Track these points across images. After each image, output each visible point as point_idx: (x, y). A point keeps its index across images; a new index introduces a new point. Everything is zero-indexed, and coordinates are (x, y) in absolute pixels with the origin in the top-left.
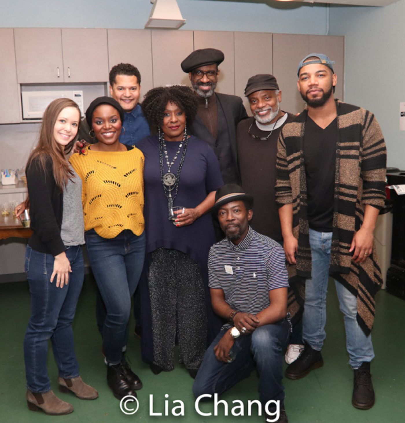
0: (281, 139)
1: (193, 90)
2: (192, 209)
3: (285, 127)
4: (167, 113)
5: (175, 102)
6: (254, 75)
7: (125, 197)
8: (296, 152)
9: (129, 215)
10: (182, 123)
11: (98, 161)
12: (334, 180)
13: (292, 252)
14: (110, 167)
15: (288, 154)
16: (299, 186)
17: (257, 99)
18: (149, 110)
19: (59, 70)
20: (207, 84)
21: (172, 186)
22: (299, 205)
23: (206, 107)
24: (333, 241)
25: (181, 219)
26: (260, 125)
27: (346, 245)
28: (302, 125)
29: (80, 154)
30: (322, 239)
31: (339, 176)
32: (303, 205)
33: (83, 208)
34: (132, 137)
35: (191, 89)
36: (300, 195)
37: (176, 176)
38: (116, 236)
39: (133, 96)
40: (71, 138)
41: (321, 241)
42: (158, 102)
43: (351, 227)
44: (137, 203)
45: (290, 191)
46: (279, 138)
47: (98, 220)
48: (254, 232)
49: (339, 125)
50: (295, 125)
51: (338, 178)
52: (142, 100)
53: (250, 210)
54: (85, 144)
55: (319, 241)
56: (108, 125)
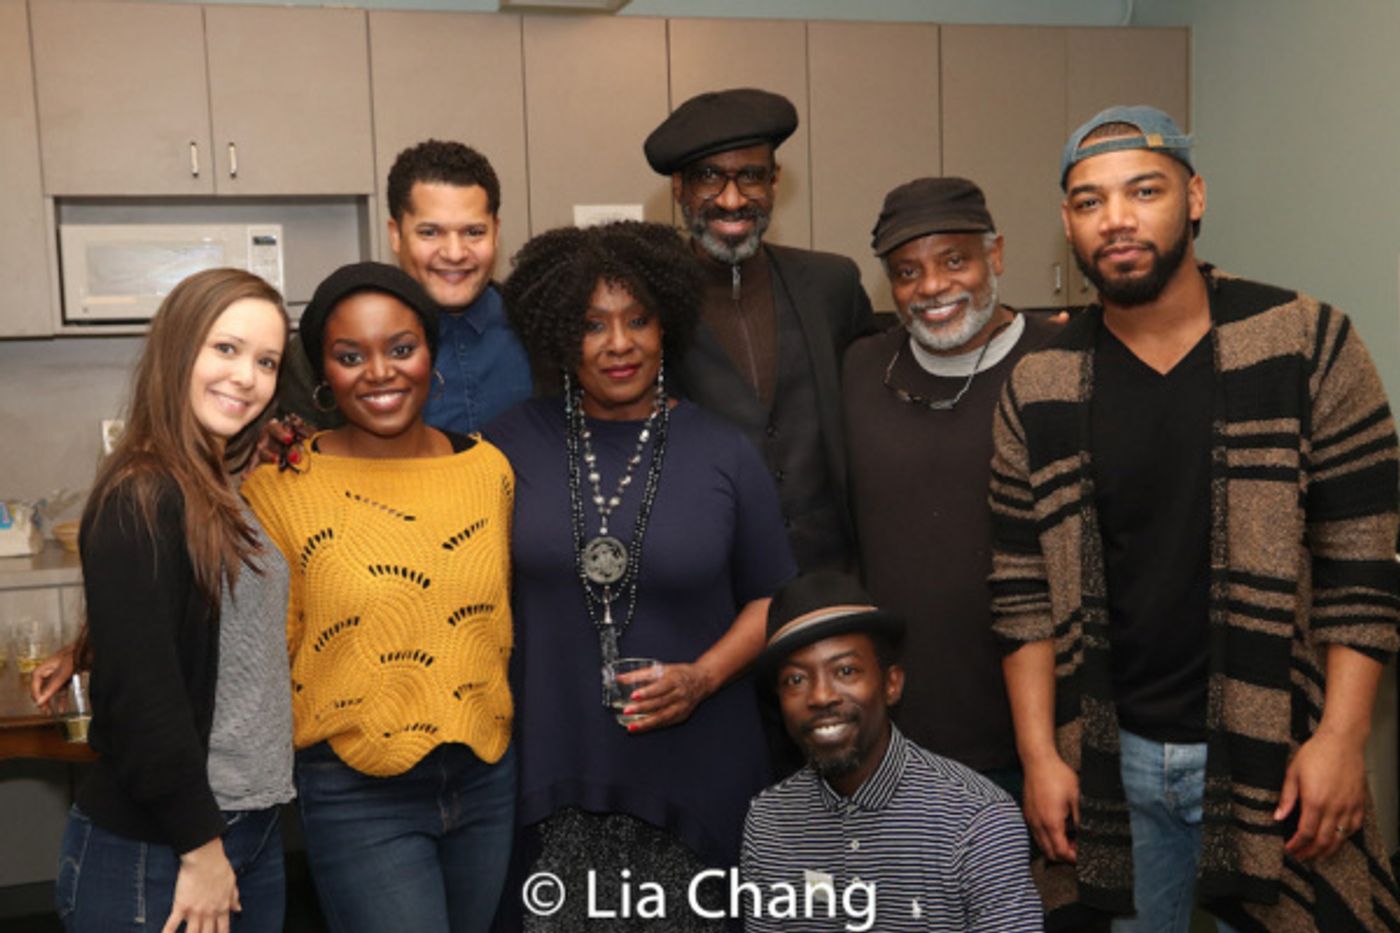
0: (1008, 407)
1: (686, 236)
2: (685, 667)
3: (1023, 367)
4: (596, 320)
5: (622, 282)
6: (907, 178)
7: (445, 622)
8: (1063, 456)
9: (460, 688)
10: (648, 356)
11: (348, 494)
12: (1206, 557)
13: (1055, 816)
14: (393, 516)
15: (1036, 465)
16: (1077, 579)
17: (920, 266)
18: (531, 311)
19: (198, 151)
20: (738, 215)
21: (615, 586)
22: (1077, 645)
23: (735, 296)
24: (1212, 782)
25: (646, 704)
26: (927, 354)
27: (1262, 795)
28: (1085, 359)
29: (282, 470)
30: (1166, 769)
31: (1226, 542)
32: (1096, 648)
33: (291, 665)
34: (468, 401)
35: (679, 233)
36: (1083, 612)
37: (628, 551)
38: (409, 766)
39: (474, 256)
40: (254, 411)
41: (1162, 774)
42: (561, 280)
43: (1277, 726)
44: (488, 645)
45: (1043, 595)
46: (998, 403)
47: (345, 708)
48: (908, 748)
49: (1219, 358)
50: (1057, 360)
51: (1222, 551)
52: (503, 272)
53: (893, 668)
54: (302, 431)
55: (1155, 774)
56: (381, 366)
